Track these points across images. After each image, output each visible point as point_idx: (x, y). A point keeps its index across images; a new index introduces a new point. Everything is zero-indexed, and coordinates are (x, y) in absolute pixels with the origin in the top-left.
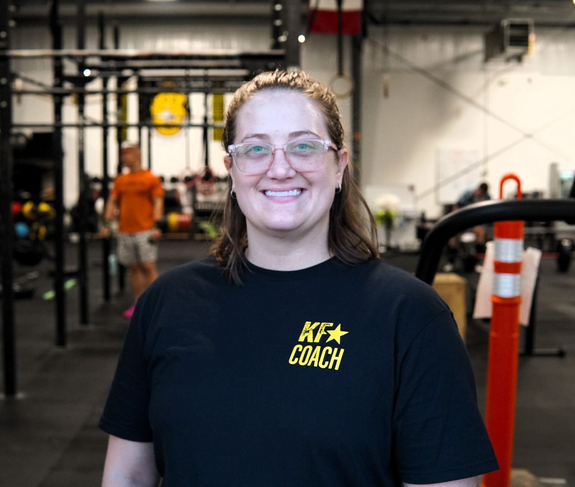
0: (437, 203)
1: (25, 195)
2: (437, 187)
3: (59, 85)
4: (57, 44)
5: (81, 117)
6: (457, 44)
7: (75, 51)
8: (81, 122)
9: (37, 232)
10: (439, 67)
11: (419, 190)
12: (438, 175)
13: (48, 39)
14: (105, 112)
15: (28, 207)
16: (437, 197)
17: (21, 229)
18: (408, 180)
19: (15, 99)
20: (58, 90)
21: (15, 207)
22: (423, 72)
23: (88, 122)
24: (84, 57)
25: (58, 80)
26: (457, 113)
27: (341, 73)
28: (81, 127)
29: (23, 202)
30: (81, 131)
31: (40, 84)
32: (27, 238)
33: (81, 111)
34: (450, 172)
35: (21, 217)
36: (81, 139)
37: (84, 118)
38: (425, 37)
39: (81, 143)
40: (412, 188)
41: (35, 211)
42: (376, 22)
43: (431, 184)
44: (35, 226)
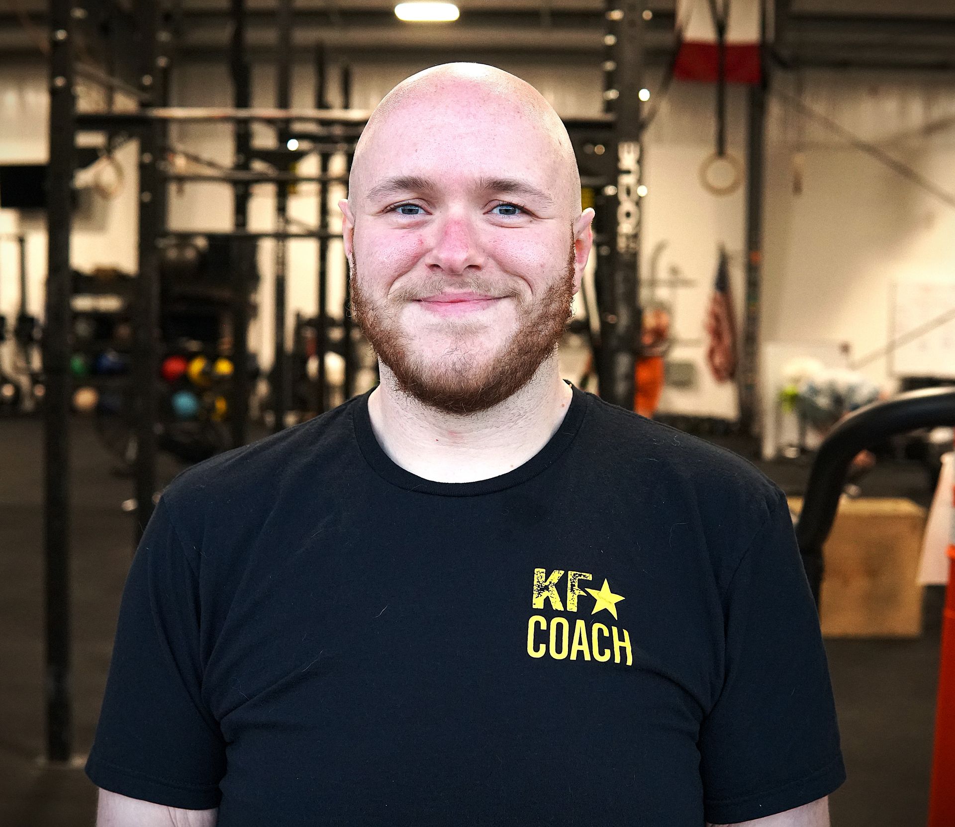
0: (891, 374)
1: (194, 346)
2: (891, 348)
3: (243, 165)
4: (243, 100)
5: (281, 220)
6: (929, 102)
7: (272, 112)
8: (281, 227)
9: (212, 408)
10: (897, 141)
11: (858, 353)
12: (893, 327)
13: (228, 91)
14: (324, 211)
15: (197, 366)
16: (890, 363)
17: (185, 402)
18: (841, 335)
19: (173, 188)
20: (242, 175)
21: (174, 366)
22: (871, 149)
23: (294, 229)
24: (288, 121)
25: (242, 158)
26: (928, 220)
27: (721, 151)
28: (281, 237)
29: (190, 357)
30: (281, 243)
31: (211, 164)
32: (194, 417)
33: (281, 209)
34: (913, 322)
35: (184, 383)
36: (280, 255)
37: (287, 221)
38: (874, 91)
39: (281, 262)
40: (845, 349)
41: (207, 373)
42: (784, 65)
43: (881, 342)
44: (207, 399)
